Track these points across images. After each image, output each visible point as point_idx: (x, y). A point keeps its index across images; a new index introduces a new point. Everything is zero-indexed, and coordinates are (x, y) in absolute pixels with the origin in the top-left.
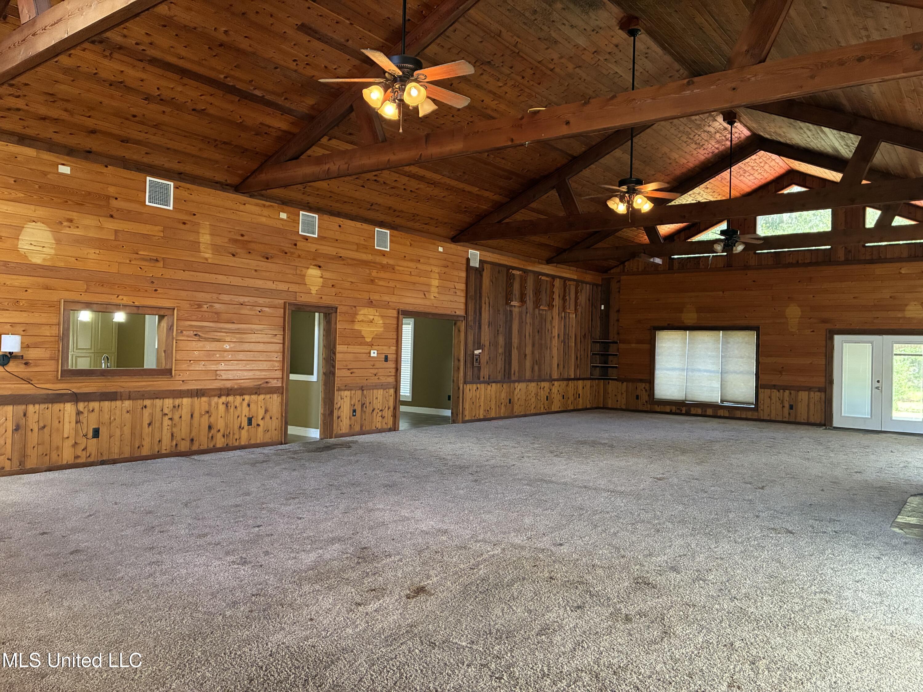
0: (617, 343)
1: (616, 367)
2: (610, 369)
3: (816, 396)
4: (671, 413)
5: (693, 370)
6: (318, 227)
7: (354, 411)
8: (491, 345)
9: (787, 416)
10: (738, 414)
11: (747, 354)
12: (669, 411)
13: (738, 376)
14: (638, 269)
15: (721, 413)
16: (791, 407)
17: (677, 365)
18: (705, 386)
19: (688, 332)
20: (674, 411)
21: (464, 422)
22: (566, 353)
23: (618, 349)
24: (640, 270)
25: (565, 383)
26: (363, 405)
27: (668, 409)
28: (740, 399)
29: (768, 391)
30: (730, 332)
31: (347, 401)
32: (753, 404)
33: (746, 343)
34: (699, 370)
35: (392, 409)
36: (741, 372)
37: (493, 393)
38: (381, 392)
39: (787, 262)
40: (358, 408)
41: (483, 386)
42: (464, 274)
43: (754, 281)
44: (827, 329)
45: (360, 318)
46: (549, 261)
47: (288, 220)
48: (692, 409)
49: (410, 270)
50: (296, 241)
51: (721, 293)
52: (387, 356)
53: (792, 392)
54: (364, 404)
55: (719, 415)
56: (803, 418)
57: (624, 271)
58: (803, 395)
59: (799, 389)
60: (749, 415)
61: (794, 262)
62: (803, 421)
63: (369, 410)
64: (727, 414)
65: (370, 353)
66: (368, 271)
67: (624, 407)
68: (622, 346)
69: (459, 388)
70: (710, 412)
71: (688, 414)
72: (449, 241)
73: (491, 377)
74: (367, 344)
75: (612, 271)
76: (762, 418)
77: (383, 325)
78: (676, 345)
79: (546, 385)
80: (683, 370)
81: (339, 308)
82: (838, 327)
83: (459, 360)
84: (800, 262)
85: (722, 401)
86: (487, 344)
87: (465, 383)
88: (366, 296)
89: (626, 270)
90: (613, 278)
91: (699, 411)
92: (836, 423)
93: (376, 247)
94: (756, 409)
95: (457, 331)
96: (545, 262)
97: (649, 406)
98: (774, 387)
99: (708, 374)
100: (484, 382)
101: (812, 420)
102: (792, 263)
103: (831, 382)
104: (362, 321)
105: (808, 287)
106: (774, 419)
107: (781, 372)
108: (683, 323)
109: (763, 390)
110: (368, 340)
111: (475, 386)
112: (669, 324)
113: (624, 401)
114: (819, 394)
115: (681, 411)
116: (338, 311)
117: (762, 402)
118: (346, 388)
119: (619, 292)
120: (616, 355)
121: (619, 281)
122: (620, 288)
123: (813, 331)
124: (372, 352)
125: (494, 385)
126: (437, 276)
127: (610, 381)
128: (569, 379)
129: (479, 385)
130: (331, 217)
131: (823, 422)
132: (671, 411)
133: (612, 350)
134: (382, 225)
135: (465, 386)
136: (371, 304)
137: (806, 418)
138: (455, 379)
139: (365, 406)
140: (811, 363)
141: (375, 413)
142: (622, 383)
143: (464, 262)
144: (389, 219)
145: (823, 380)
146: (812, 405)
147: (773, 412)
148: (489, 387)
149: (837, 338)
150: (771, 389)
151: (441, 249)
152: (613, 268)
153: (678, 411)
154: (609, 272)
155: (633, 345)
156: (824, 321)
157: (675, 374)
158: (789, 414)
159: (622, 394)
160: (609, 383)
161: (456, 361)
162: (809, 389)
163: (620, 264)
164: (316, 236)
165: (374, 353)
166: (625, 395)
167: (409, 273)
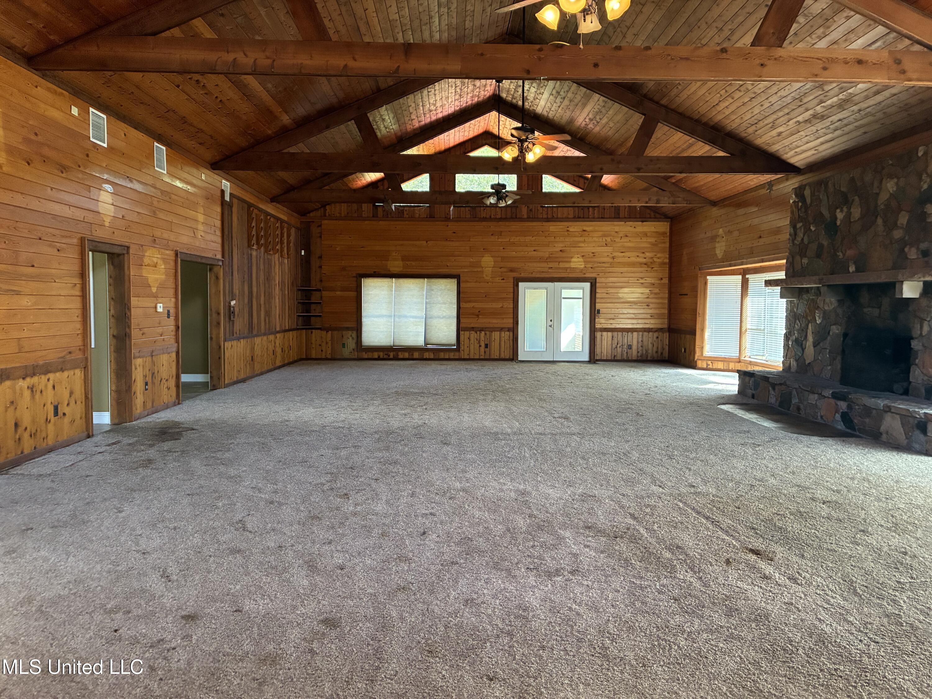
0: (320, 290)
1: (320, 316)
2: (312, 318)
3: (506, 335)
4: (379, 359)
5: (400, 317)
6: (107, 133)
7: (146, 384)
8: (240, 294)
9: (483, 353)
10: (442, 355)
11: (449, 300)
12: (376, 357)
13: (441, 320)
14: (340, 213)
15: (426, 355)
16: (486, 346)
17: (384, 312)
18: (411, 332)
19: (394, 279)
20: (381, 357)
21: (226, 386)
23: (321, 297)
24: (343, 216)
25: (283, 334)
26: (152, 376)
27: (376, 355)
28: (444, 342)
29: (467, 333)
30: (434, 280)
31: (141, 371)
32: (455, 345)
33: (448, 290)
34: (405, 317)
35: (175, 377)
36: (444, 317)
37: (242, 350)
38: (166, 356)
39: (482, 217)
40: (149, 379)
41: (235, 343)
42: (219, 209)
43: (454, 233)
44: (514, 278)
45: (146, 261)
46: (273, 200)
47: (79, 117)
48: (400, 353)
49: (182, 200)
50: (88, 149)
51: (425, 242)
52: (169, 310)
53: (487, 332)
54: (154, 373)
55: (425, 357)
56: (496, 355)
57: (325, 216)
58: (496, 335)
59: (493, 330)
60: (452, 355)
61: (488, 217)
62: (496, 357)
63: (157, 382)
64: (432, 357)
65: (156, 307)
67: (329, 357)
68: (325, 293)
69: (220, 347)
70: (416, 355)
71: (396, 359)
72: (209, 167)
73: (240, 333)
74: (154, 295)
75: (312, 214)
76: (463, 357)
77: (164, 271)
78: (383, 293)
79: (271, 337)
80: (390, 316)
81: (132, 246)
82: (523, 275)
83: (219, 314)
84: (492, 217)
85: (426, 344)
86: (238, 293)
87: (225, 340)
88: (150, 232)
89: (327, 214)
90: (313, 222)
91: (406, 355)
92: (520, 358)
93: (156, 168)
94: (458, 350)
95: (214, 278)
97: (356, 353)
98: (473, 329)
99: (414, 319)
100: (236, 338)
101: (502, 356)
102: (486, 218)
103: (516, 322)
104: (148, 265)
105: (499, 240)
106: (473, 357)
107: (478, 316)
108: (389, 271)
109: (463, 332)
110: (154, 290)
111: (231, 344)
112: (375, 272)
113: (329, 351)
114: (507, 333)
115: (389, 356)
116: (131, 251)
117: (463, 343)
118: (140, 354)
119: (321, 237)
120: (320, 303)
121: (320, 226)
122: (321, 233)
123: (503, 279)
124: (159, 305)
125: (242, 340)
126: (202, 210)
127: (314, 331)
128: (286, 331)
129: (233, 343)
130: (118, 122)
131: (511, 357)
132: (379, 357)
133: (315, 298)
134: (159, 138)
135: (226, 344)
136: (154, 242)
137: (498, 355)
138: (214, 336)
139: (154, 376)
140: (502, 307)
141: (162, 384)
142: (327, 332)
143: (219, 194)
145: (511, 321)
146: (503, 343)
147: (472, 351)
148: (239, 344)
149: (520, 284)
150: (470, 331)
151: (204, 177)
152: (312, 211)
153: (385, 357)
154: (308, 215)
155: (338, 293)
156: (512, 270)
157: (383, 320)
158: (485, 352)
159: (327, 343)
160: (312, 332)
161: (214, 315)
162: (501, 329)
163: (321, 208)
164: (106, 145)
165: (160, 307)
166: (330, 344)
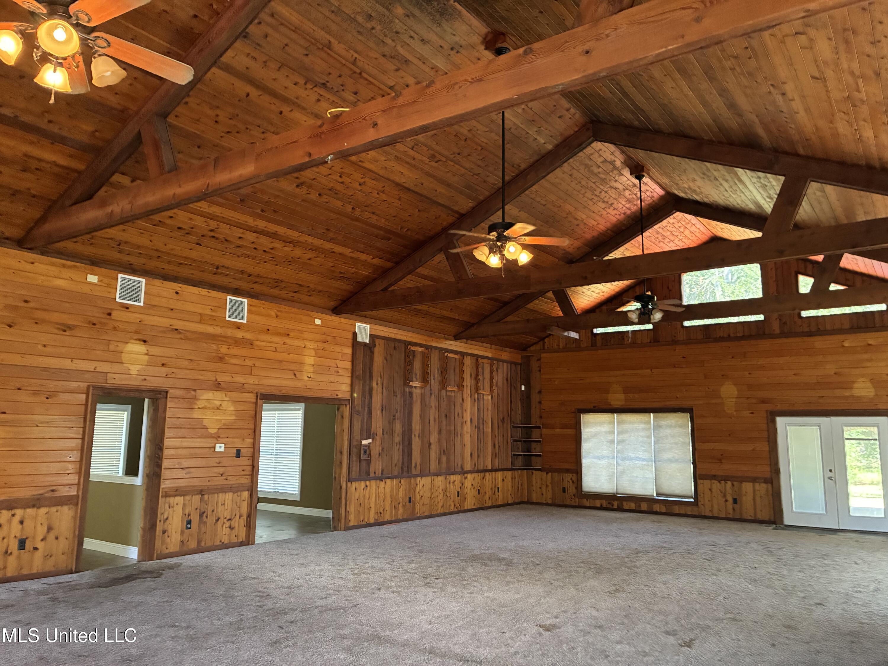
0: (539, 428)
1: (540, 455)
2: (533, 458)
3: (762, 488)
4: (601, 508)
5: (623, 459)
6: (145, 293)
7: (189, 522)
8: (385, 433)
9: (731, 511)
10: (676, 509)
11: (681, 440)
12: (599, 505)
13: (673, 465)
14: (558, 345)
15: (657, 508)
16: (735, 501)
17: (606, 453)
18: (637, 477)
19: (615, 415)
20: (604, 506)
21: (348, 528)
22: (480, 439)
23: (541, 435)
24: (561, 347)
25: (481, 475)
26: (201, 515)
27: (598, 503)
28: (677, 492)
29: (707, 483)
30: (661, 415)
31: (179, 509)
32: (691, 497)
33: (680, 427)
34: (630, 459)
35: (245, 517)
36: (676, 461)
37: (387, 490)
38: (229, 495)
39: (718, 336)
40: (195, 519)
41: (373, 483)
42: (349, 351)
43: (684, 357)
44: (767, 410)
45: (200, 404)
46: (456, 337)
47: (100, 283)
48: (625, 503)
49: (276, 345)
50: (111, 309)
51: (649, 370)
52: (240, 450)
53: (735, 483)
54: (204, 513)
55: (655, 510)
56: (749, 514)
57: (544, 349)
58: (748, 487)
59: (742, 479)
60: (689, 510)
61: (726, 336)
62: (750, 518)
63: (211, 520)
64: (664, 510)
65: (215, 448)
66: (215, 347)
67: (550, 502)
68: (545, 431)
69: (341, 487)
70: (644, 506)
71: (620, 509)
72: (331, 313)
73: (384, 473)
74: (212, 436)
75: (532, 348)
76: (703, 515)
77: (234, 412)
78: (604, 430)
79: (457, 478)
80: (613, 458)
81: (171, 391)
82: (779, 407)
83: (341, 453)
84: (732, 335)
85: (658, 494)
86: (380, 432)
87: (349, 480)
88: (210, 376)
89: (546, 347)
90: (533, 356)
91: (633, 506)
92: (788, 520)
93: (227, 319)
94: (696, 503)
95: (340, 417)
96: (452, 338)
97: (577, 500)
98: (714, 477)
99: (640, 462)
100: (375, 479)
101: (760, 516)
102: (723, 337)
103: (777, 471)
104: (205, 408)
105: (743, 363)
106: (716, 515)
107: (720, 460)
108: (610, 405)
109: (701, 481)
110: (212, 431)
111: (363, 484)
112: (594, 407)
113: (550, 495)
114: (764, 485)
115: (613, 505)
116: (169, 396)
117: (702, 495)
118: (177, 493)
119: (540, 371)
120: (539, 441)
121: (539, 360)
122: (540, 367)
123: (752, 413)
124: (218, 446)
125: (389, 481)
126: (313, 353)
127: (534, 471)
128: (485, 471)
129: (368, 483)
130: (165, 282)
131: (772, 519)
132: (601, 505)
133: (535, 435)
134: (237, 292)
135: (349, 484)
136: (217, 386)
137: (752, 515)
138: (337, 476)
139: (205, 515)
140: (753, 450)
141: (220, 523)
142: (547, 473)
143: (350, 336)
144: (244, 285)
145: (768, 469)
146: (758, 499)
147: (716, 508)
148: (382, 484)
149: (780, 421)
150: (710, 480)
151: (318, 322)
152: (532, 345)
153: (609, 506)
154: (528, 349)
155: (558, 430)
156: (764, 401)
157: (605, 462)
158: (734, 509)
159: (547, 486)
160: (533, 473)
161: (339, 454)
162: (754, 480)
163: (539, 341)
164: (141, 304)
165: (220, 447)
166: (550, 487)
167: (274, 350)
